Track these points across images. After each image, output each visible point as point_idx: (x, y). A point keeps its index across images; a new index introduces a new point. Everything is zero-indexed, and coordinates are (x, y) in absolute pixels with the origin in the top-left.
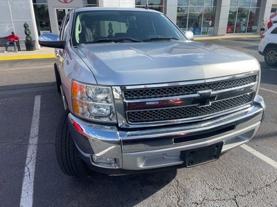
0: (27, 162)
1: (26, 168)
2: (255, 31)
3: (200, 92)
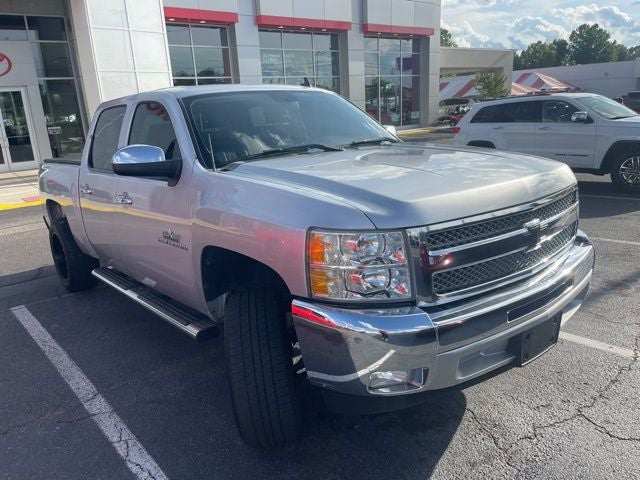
0: (122, 452)
1: (130, 465)
2: (417, 123)
3: (527, 224)
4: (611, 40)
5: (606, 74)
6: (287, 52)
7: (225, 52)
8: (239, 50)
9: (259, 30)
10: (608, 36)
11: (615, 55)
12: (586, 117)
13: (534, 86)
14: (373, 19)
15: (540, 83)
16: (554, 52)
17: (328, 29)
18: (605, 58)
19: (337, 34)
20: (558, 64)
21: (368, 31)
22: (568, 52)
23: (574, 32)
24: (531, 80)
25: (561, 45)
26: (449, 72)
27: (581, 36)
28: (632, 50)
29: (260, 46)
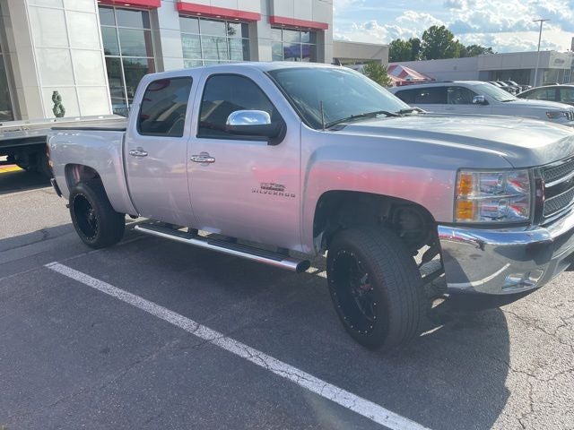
4: (454, 40)
5: (455, 68)
6: (204, 37)
7: (147, 35)
8: (162, 32)
9: (180, 16)
10: (452, 36)
11: (458, 53)
12: (483, 100)
13: (400, 76)
14: (279, 12)
15: (404, 74)
16: (410, 49)
17: (240, 19)
18: (450, 55)
19: (248, 23)
20: (413, 59)
21: (274, 23)
22: (421, 49)
23: (425, 32)
24: (397, 71)
25: (415, 43)
26: (346, 62)
27: (431, 35)
28: (469, 48)
29: (181, 31)
